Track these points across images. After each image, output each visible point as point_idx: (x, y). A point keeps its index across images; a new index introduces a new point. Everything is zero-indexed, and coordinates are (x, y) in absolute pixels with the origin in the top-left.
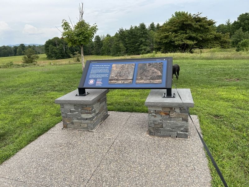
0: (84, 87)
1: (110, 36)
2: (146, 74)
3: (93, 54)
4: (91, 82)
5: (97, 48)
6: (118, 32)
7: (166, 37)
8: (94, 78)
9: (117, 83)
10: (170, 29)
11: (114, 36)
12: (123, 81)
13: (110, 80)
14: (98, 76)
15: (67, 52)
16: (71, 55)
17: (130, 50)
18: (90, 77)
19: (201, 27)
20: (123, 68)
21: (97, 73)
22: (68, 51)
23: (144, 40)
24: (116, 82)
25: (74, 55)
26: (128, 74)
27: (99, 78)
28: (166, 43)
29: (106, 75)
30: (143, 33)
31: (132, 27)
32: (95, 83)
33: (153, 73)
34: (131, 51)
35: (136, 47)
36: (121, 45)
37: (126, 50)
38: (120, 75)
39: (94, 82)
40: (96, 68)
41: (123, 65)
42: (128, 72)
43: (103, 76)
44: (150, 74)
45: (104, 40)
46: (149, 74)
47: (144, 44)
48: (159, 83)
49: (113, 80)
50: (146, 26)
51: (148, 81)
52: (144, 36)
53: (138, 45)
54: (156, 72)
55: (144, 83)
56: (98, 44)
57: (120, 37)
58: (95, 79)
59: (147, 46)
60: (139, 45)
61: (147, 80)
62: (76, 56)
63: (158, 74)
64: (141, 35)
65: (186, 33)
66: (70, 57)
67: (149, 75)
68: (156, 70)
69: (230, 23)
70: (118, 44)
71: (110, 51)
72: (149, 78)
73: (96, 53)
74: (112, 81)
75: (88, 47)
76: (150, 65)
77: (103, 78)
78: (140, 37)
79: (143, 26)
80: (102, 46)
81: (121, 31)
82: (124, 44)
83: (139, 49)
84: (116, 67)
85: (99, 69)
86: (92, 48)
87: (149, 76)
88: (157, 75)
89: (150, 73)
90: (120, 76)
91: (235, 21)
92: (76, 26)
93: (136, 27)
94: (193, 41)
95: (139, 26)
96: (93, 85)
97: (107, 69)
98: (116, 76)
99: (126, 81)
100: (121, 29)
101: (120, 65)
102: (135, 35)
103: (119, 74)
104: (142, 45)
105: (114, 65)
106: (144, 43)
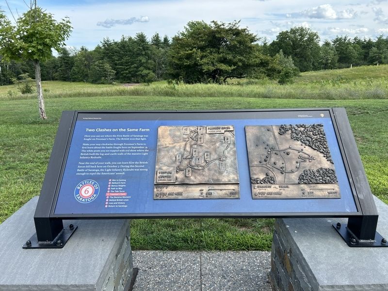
0: (59, 212)
1: (86, 50)
2: (279, 164)
3: (56, 80)
4: (87, 191)
5: (63, 68)
6: (101, 45)
7: (189, 57)
8: (96, 178)
9: (185, 195)
10: (194, 44)
11: (94, 51)
12: (205, 189)
13: (158, 185)
14: (110, 168)
15: (5, 73)
16: (14, 79)
17: (122, 74)
18: (80, 171)
19: (240, 44)
20: (196, 139)
21: (105, 159)
22: (8, 72)
23: (144, 60)
24: (180, 194)
25: (19, 79)
26: (217, 162)
27: (115, 177)
28: (188, 67)
29: (141, 166)
30: (141, 48)
31: (124, 38)
32: (101, 195)
33: (304, 160)
34: (125, 76)
35: (131, 71)
36: (107, 66)
37: (116, 74)
38: (192, 167)
39: (96, 192)
40: (98, 138)
41: (192, 129)
42: (216, 157)
43: (127, 167)
44: (294, 162)
45: (76, 56)
46: (291, 163)
47: (145, 67)
48: (331, 196)
49: (167, 185)
50: (146, 37)
51: (292, 191)
52: (144, 53)
53: (135, 67)
54: (311, 158)
55: (282, 196)
56: (65, 63)
57: (104, 53)
58: (102, 181)
59: (149, 69)
60: (137, 68)
61: (291, 187)
62: (24, 80)
63: (320, 162)
64: (139, 52)
65: (219, 53)
66: (11, 83)
67: (294, 168)
68: (308, 150)
69: (267, 43)
70: (102, 64)
71: (87, 75)
72: (295, 177)
73: (63, 77)
74: (166, 190)
75: (47, 66)
76: (283, 130)
77: (128, 176)
78: (138, 55)
79: (142, 38)
80: (72, 66)
81: (106, 43)
82: (112, 65)
83: (137, 73)
84: (173, 136)
85: (112, 142)
86: (54, 68)
87: (292, 172)
88: (319, 167)
89: (291, 159)
90: (194, 169)
91: (274, 41)
92: (21, 19)
93: (130, 39)
94: (231, 66)
95: (135, 36)
96: (94, 202)
97: (140, 142)
98: (179, 169)
99: (216, 187)
100: (106, 39)
101: (185, 131)
102: (130, 51)
103: (186, 162)
104: (141, 68)
105: (163, 130)
106: (145, 65)
